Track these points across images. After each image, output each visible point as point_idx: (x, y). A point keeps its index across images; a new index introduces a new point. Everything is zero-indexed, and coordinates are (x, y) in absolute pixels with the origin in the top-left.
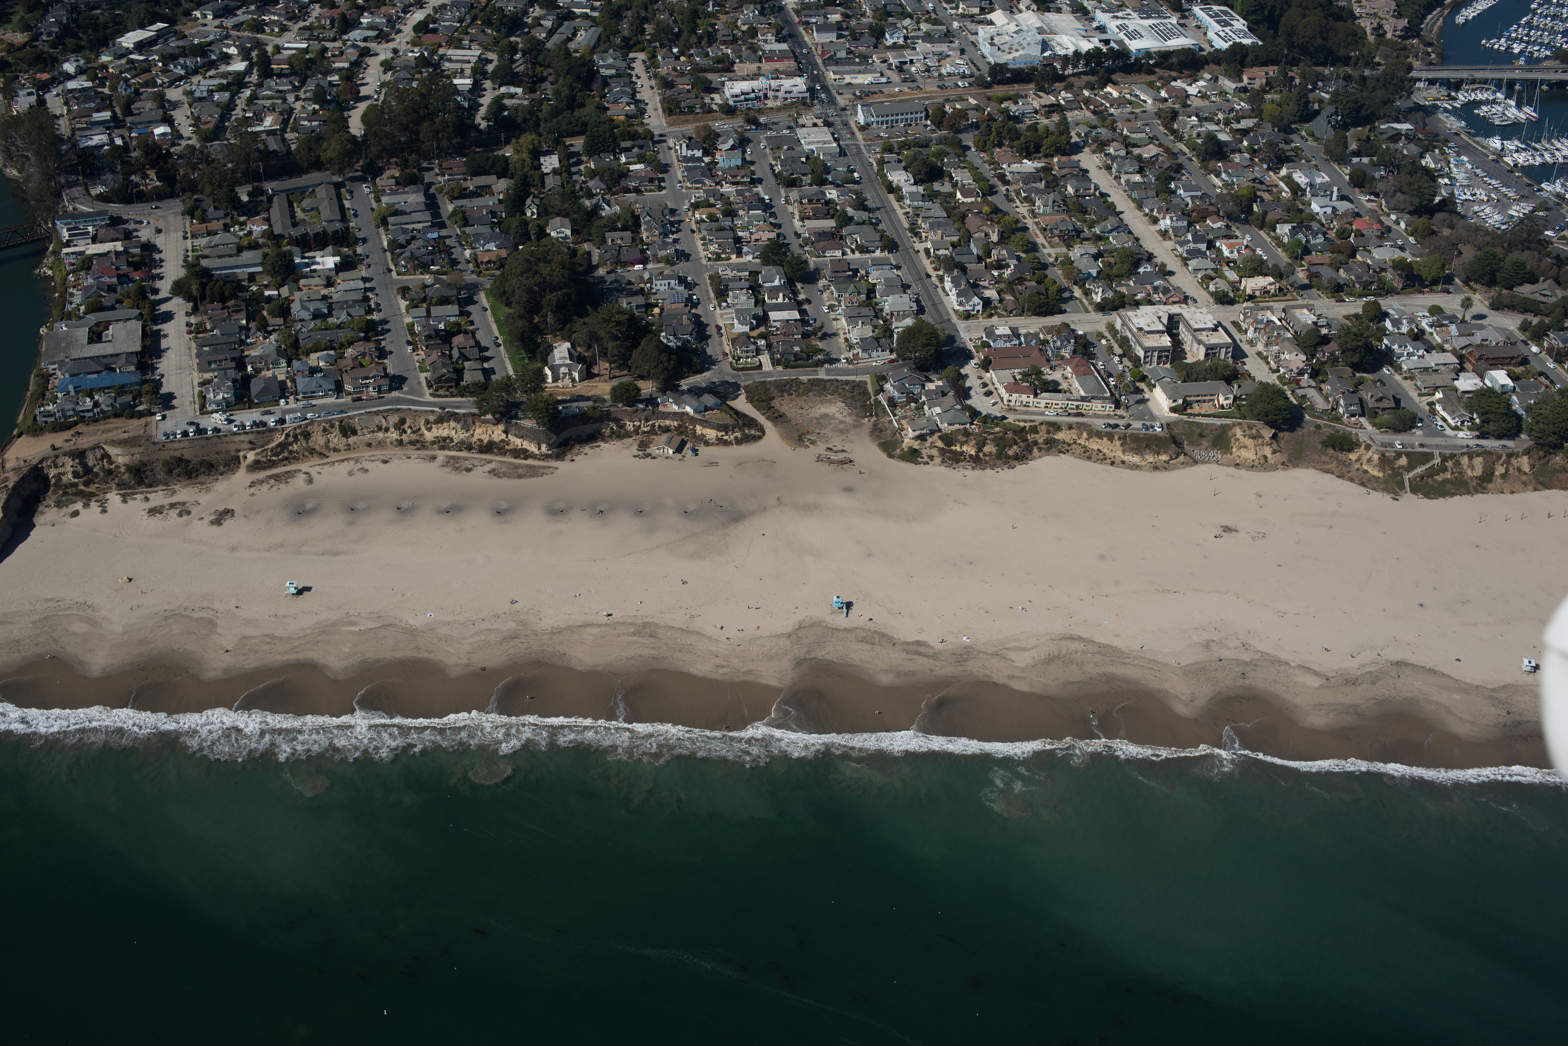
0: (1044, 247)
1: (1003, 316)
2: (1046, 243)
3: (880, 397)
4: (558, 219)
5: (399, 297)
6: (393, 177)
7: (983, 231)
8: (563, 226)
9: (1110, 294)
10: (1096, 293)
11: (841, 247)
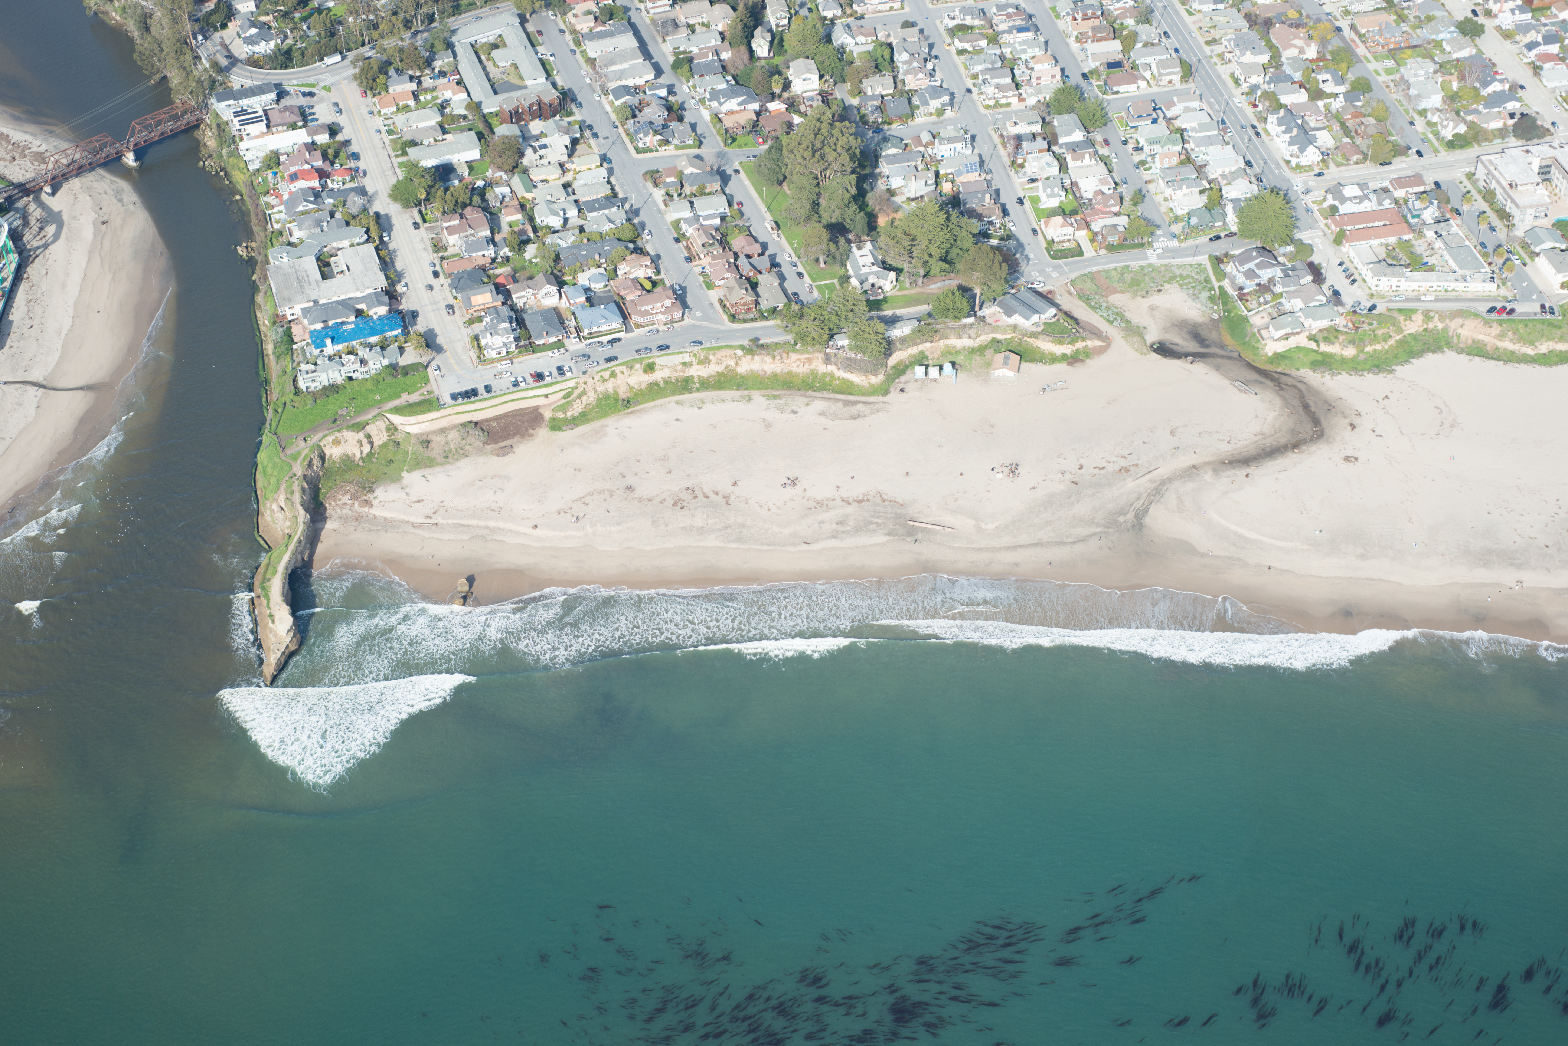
0: (1369, 61)
1: (1342, 165)
2: (1369, 55)
3: (1226, 284)
4: (801, 61)
5: (650, 185)
6: (589, 13)
7: (1295, 46)
8: (809, 71)
9: (1462, 129)
10: (1446, 127)
11: (1134, 79)
